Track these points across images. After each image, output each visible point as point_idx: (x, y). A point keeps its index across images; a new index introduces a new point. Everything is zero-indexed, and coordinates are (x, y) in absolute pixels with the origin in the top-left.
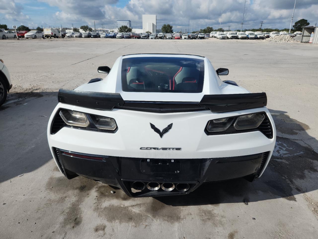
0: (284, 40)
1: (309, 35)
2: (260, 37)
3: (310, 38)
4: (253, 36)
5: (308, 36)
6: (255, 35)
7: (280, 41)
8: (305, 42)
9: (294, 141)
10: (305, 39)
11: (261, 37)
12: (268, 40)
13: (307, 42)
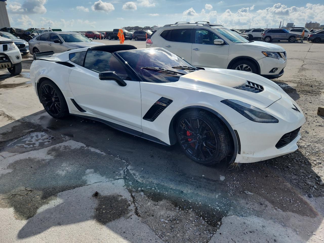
9: (15, 154)
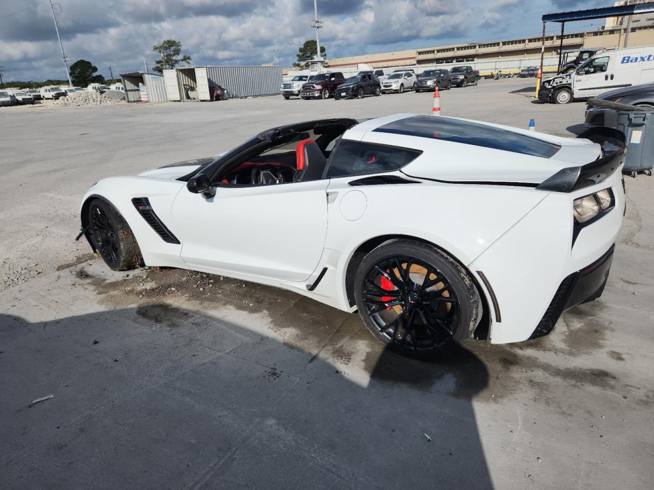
0: (91, 100)
1: (136, 88)
2: (23, 99)
3: (141, 93)
4: (8, 99)
5: (135, 90)
6: (11, 96)
7: (85, 104)
8: (134, 101)
10: (132, 96)
11: (26, 99)
12: (59, 103)
13: (137, 101)
